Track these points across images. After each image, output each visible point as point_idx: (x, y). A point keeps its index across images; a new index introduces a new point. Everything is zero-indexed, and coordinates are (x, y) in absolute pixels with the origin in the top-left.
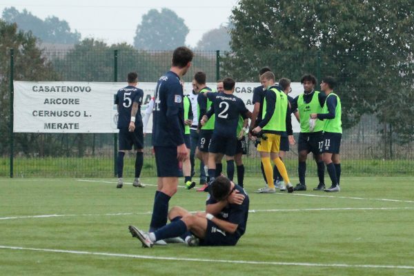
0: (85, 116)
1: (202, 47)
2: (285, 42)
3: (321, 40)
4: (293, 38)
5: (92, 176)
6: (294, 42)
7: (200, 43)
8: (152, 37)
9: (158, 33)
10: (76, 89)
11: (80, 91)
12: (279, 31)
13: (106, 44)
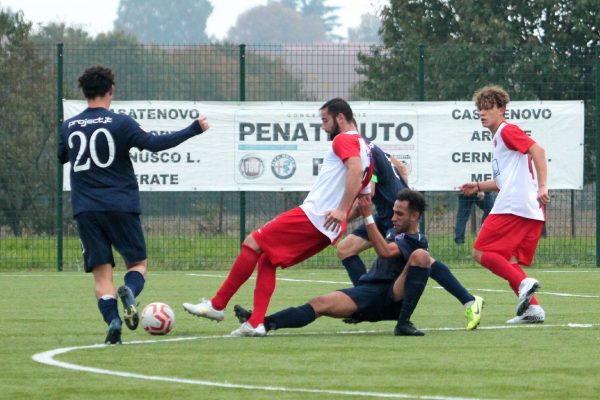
0: (189, 161)
1: (237, 38)
2: (481, 29)
3: (544, 25)
4: (496, 21)
5: (200, 268)
6: (497, 29)
7: (233, 31)
8: (146, 20)
9: (157, 13)
10: (173, 114)
11: (180, 117)
12: (470, 9)
13: (86, 34)
